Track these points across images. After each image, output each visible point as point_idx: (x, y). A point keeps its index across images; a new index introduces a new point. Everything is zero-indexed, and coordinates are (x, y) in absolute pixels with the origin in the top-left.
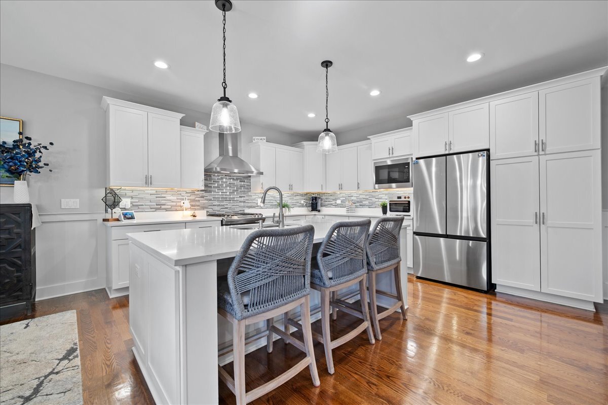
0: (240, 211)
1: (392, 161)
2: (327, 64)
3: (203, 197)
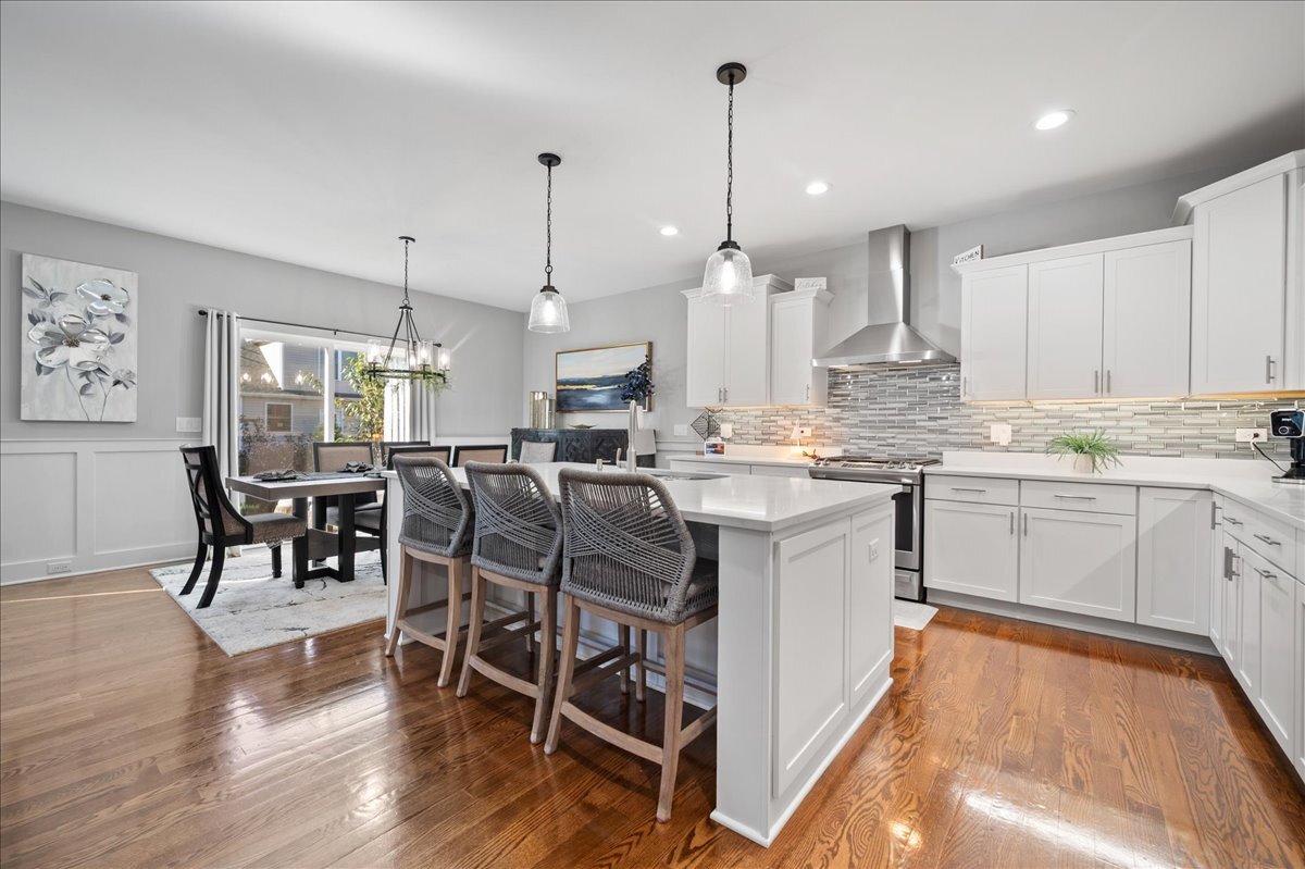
0: (930, 453)
3: (837, 420)
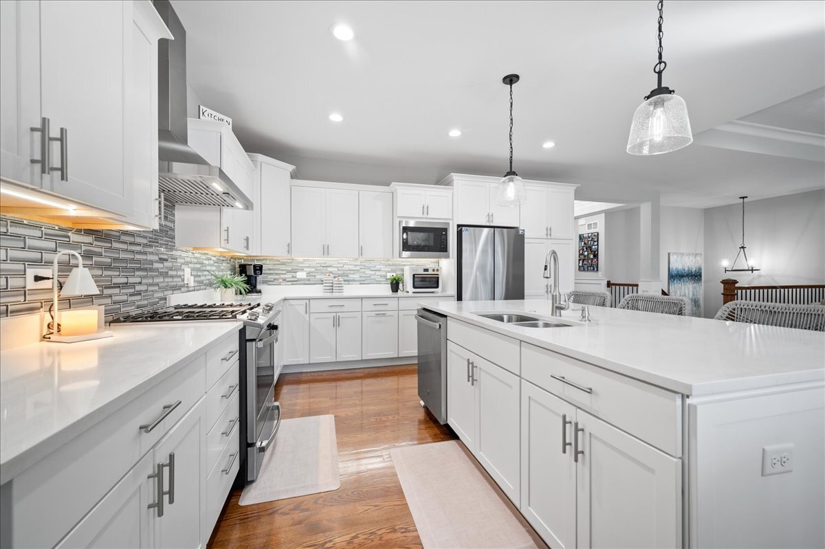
1: (417, 222)
2: (511, 79)
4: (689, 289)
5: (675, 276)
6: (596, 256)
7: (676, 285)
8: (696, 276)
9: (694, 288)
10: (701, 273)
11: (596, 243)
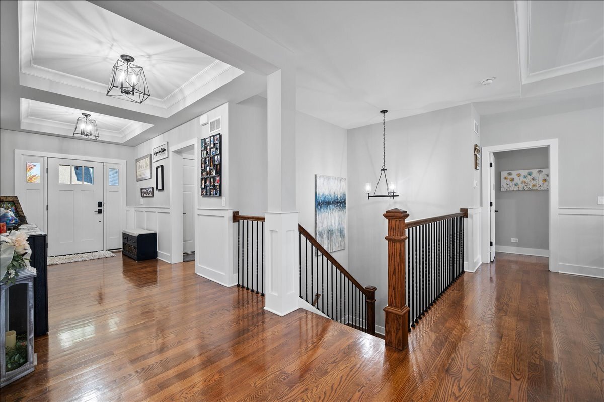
4: (335, 218)
5: (322, 204)
6: (219, 172)
7: (323, 214)
8: (341, 203)
9: (340, 217)
10: (345, 200)
11: (218, 152)
